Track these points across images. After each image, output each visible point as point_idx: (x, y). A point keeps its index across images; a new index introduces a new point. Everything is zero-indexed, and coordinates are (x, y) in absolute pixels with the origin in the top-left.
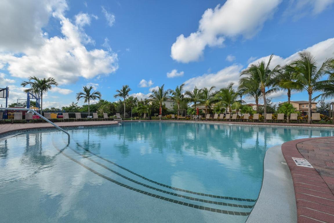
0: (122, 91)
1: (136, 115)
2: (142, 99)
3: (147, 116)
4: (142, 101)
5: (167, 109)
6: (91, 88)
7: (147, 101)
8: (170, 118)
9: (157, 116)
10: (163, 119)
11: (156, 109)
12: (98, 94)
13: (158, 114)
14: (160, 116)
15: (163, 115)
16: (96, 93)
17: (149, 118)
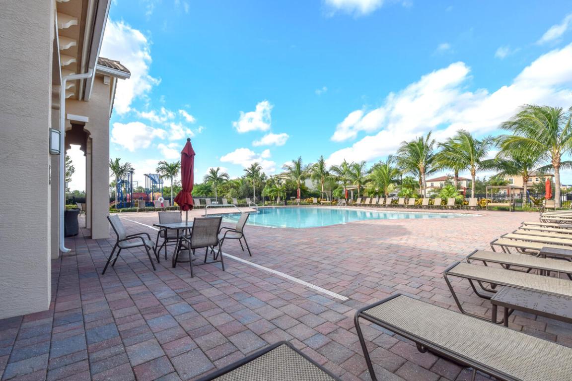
0: (250, 169)
1: (267, 198)
2: (271, 176)
3: (281, 199)
4: (271, 179)
5: (307, 188)
6: (218, 169)
7: (278, 178)
8: (311, 203)
9: (294, 199)
10: (302, 205)
11: (292, 189)
12: (226, 176)
13: (294, 197)
14: (298, 200)
15: (302, 197)
16: (223, 175)
17: (284, 203)
